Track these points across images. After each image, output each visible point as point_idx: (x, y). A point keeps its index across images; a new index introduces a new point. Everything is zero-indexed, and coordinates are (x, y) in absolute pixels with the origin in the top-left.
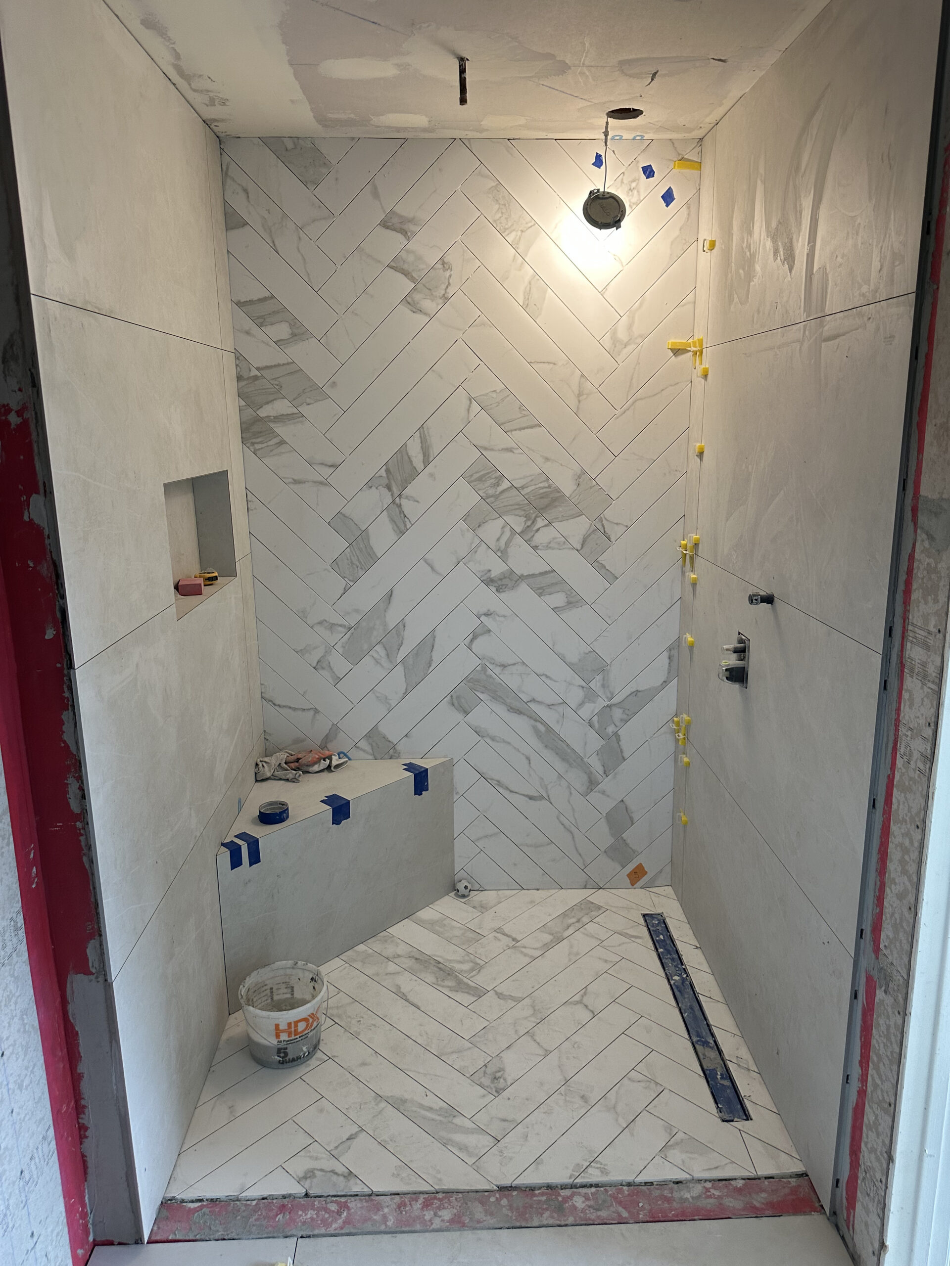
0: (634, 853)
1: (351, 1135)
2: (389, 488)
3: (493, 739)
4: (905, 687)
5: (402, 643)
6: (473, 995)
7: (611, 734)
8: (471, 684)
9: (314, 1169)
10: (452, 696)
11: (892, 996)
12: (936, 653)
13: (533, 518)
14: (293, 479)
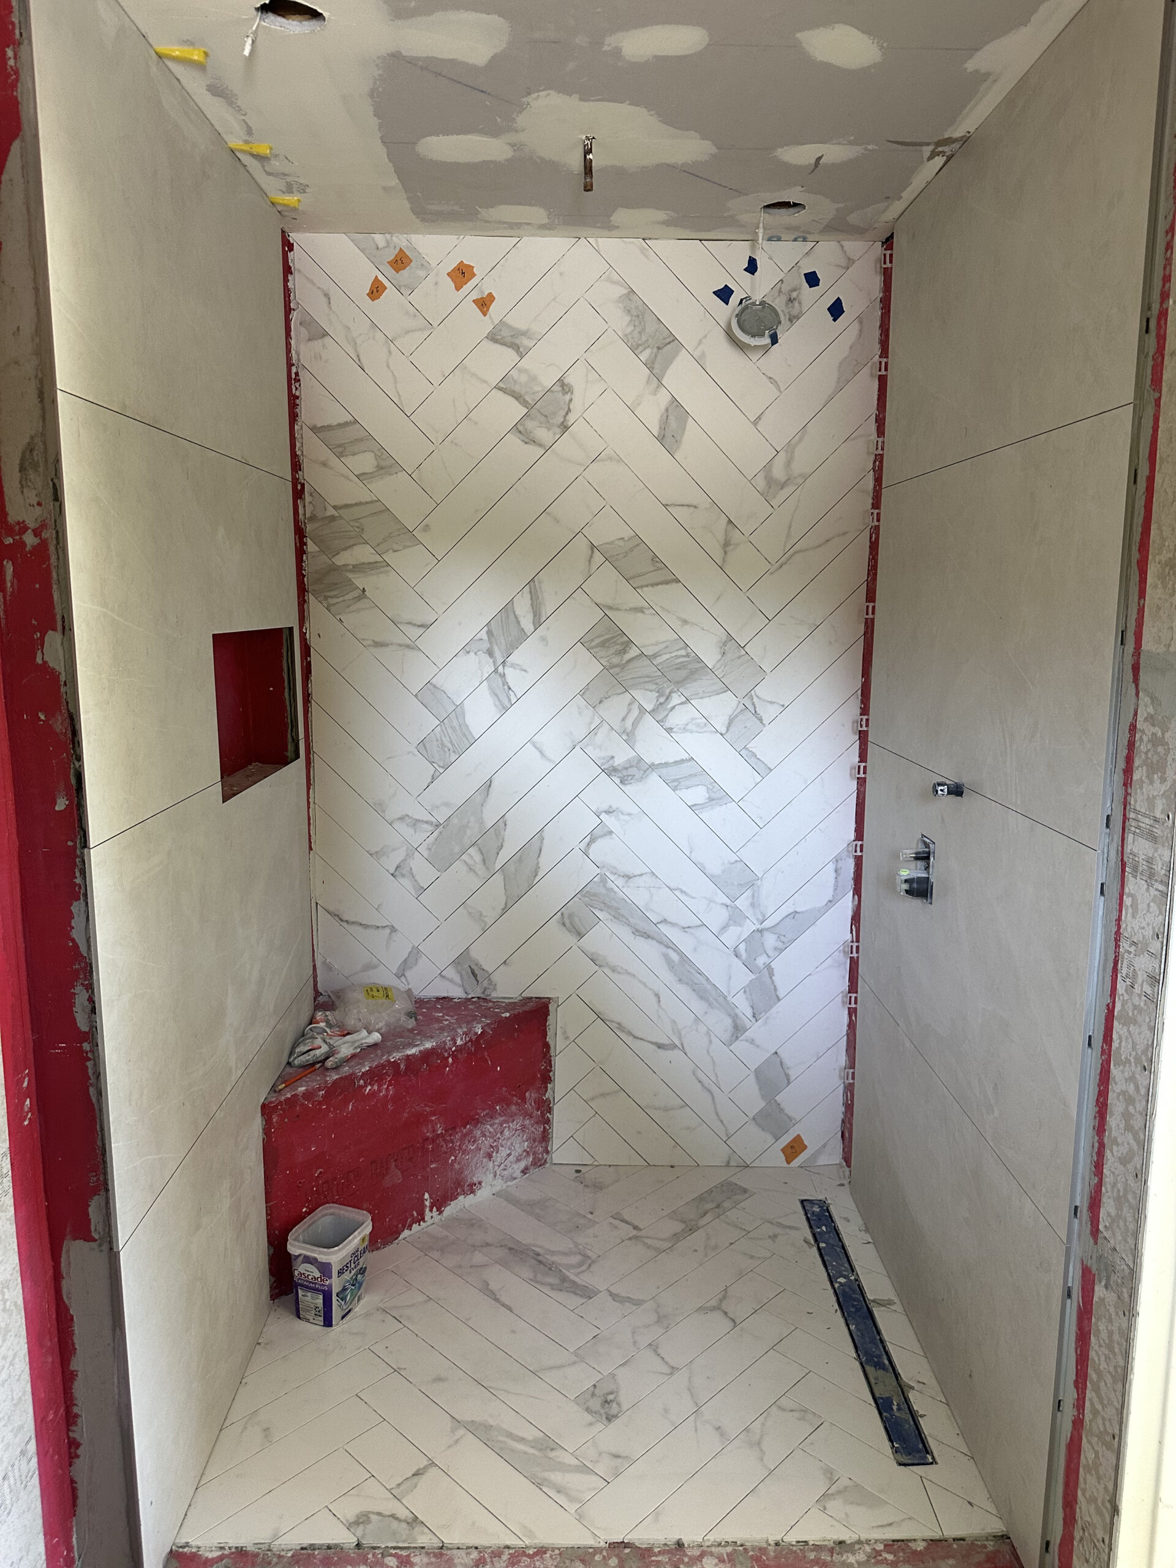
0: (791, 1121)
1: (419, 1470)
2: (490, 653)
3: (614, 970)
4: (1126, 890)
5: (502, 846)
6: (581, 1296)
7: (762, 966)
8: (587, 899)
9: (369, 1512)
10: (562, 914)
11: (1115, 1293)
12: (1163, 846)
13: (667, 693)
14: (374, 641)
